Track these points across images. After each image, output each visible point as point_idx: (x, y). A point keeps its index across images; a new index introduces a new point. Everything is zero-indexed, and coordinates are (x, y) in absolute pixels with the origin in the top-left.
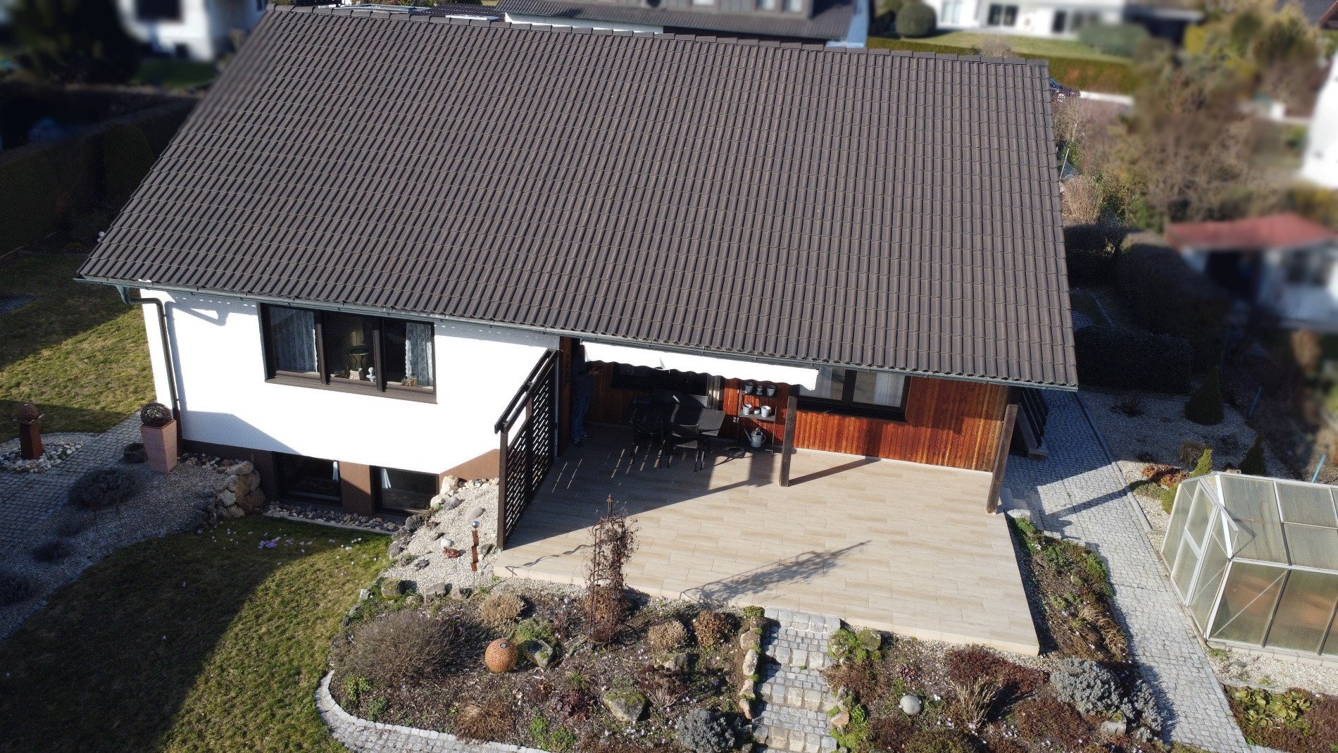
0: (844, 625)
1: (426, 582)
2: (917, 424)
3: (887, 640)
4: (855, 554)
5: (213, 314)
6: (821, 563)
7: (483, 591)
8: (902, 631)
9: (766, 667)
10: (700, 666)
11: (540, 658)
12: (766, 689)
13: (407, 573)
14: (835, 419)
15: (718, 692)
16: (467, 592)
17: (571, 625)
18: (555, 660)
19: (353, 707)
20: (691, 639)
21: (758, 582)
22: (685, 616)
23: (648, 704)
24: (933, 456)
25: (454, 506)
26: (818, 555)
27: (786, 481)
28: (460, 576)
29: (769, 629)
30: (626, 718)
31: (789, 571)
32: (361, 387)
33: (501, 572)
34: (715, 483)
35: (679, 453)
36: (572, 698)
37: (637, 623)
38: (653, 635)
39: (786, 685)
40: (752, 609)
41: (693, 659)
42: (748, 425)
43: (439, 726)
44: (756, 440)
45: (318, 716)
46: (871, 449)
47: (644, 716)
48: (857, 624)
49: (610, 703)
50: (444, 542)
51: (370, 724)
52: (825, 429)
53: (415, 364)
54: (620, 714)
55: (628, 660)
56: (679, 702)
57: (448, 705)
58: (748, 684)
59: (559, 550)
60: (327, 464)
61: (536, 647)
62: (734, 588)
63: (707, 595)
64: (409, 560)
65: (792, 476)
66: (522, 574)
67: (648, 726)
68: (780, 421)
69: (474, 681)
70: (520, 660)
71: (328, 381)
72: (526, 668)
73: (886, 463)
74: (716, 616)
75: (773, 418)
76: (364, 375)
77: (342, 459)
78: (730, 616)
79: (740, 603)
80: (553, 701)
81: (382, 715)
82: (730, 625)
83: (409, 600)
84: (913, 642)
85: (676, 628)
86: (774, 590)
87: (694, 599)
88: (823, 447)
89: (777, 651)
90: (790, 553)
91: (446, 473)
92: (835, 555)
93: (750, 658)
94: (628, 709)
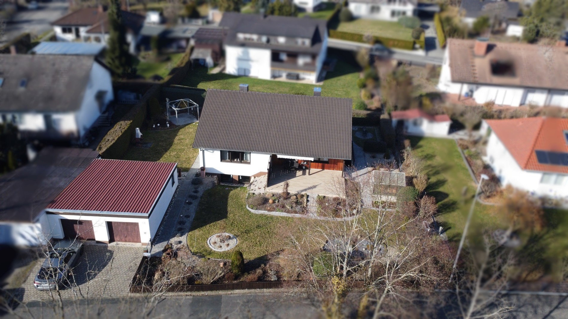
0: (318, 195)
1: (257, 193)
2: (331, 164)
3: (324, 197)
4: (319, 185)
5: (212, 151)
6: (315, 187)
7: (266, 193)
8: (326, 196)
9: (308, 201)
10: (299, 201)
11: (276, 201)
12: (308, 204)
13: (253, 192)
14: (317, 164)
15: (301, 204)
16: (263, 194)
17: (280, 197)
18: (278, 201)
19: (252, 209)
20: (297, 198)
21: (305, 190)
22: (296, 195)
23: (292, 206)
24: (334, 169)
25: (256, 181)
26: (314, 186)
27: (309, 174)
28: (262, 191)
29: (308, 196)
30: (289, 208)
31: (310, 188)
32: (237, 162)
33: (268, 191)
34: (297, 175)
35: (291, 171)
36: (282, 206)
37: (289, 196)
38: (292, 198)
39: (310, 203)
40: (305, 194)
41: (297, 201)
42: (303, 165)
43: (265, 210)
44: (304, 168)
45: (248, 210)
46: (323, 168)
47: (292, 208)
48: (320, 195)
49: (287, 206)
50: (257, 187)
51: (255, 210)
52: (316, 165)
53: (246, 158)
54: (288, 208)
55: (289, 201)
56: (296, 206)
57: (265, 208)
58: (305, 203)
59: (276, 187)
60: (230, 175)
61: (276, 200)
62: (302, 191)
63: (299, 192)
64: (252, 190)
65: (310, 174)
66: (271, 191)
67: (292, 209)
68: (308, 164)
69: (268, 205)
70: (274, 202)
71: (231, 161)
72: (275, 203)
73: (326, 171)
74: (300, 195)
75: (307, 164)
76: (237, 160)
77: (233, 174)
78: (302, 195)
79: (303, 193)
80: (279, 207)
81: (256, 209)
82: (302, 196)
83: (255, 195)
84: (328, 197)
85: (295, 197)
86: (308, 191)
87: (297, 193)
88: (315, 168)
89: (309, 199)
90: (310, 186)
91: (252, 176)
92: (316, 186)
93: (305, 200)
94: (290, 207)
